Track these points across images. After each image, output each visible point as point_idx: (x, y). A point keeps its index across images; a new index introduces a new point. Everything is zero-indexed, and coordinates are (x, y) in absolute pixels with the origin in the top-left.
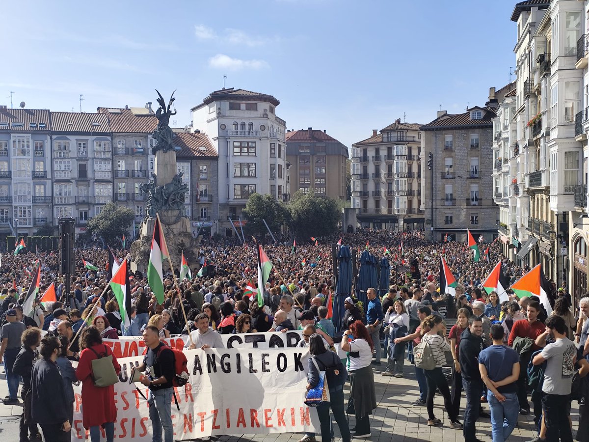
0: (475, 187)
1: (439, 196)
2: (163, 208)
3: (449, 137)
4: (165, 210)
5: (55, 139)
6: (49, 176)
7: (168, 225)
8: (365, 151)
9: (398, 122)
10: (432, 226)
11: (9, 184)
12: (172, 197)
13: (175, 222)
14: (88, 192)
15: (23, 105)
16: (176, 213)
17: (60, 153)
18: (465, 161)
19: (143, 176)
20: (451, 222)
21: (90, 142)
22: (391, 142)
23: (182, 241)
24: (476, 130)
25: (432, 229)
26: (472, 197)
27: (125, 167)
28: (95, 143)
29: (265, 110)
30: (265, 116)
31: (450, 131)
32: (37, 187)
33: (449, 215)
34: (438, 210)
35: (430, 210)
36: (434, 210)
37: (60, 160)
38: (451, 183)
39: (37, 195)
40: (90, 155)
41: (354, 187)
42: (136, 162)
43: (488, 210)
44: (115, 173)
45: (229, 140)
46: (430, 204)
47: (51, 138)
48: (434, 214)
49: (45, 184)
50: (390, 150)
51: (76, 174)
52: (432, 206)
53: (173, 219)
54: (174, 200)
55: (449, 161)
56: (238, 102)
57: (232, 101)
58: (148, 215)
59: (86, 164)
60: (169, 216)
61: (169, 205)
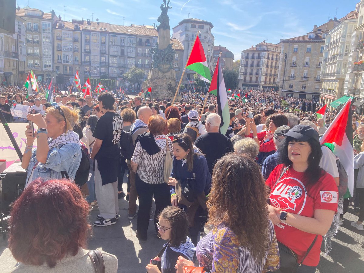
0: (306, 71)
1: (287, 74)
2: (161, 63)
3: (296, 46)
4: (162, 64)
5: (111, 36)
6: (107, 53)
7: (163, 73)
8: (248, 54)
9: (264, 42)
10: (282, 89)
11: (90, 56)
12: (166, 56)
13: (168, 71)
14: (124, 62)
15: (97, 20)
16: (168, 66)
17: (113, 43)
18: (303, 59)
19: (149, 57)
20: (292, 87)
21: (126, 38)
22: (260, 50)
23: (171, 83)
24: (311, 43)
25: (282, 90)
26: (303, 76)
27: (142, 52)
28: (128, 39)
29: (207, 29)
30: (207, 32)
31: (297, 43)
32: (102, 58)
33: (291, 84)
34: (286, 82)
35: (283, 81)
36: (284, 81)
37: (112, 46)
38: (294, 69)
39: (102, 62)
40: (126, 45)
41: (241, 70)
42: (147, 50)
43: (311, 83)
44: (137, 54)
45: (189, 42)
46: (283, 79)
47: (109, 36)
48: (284, 83)
49: (105, 57)
50: (259, 54)
51: (119, 54)
52: (284, 79)
53: (167, 69)
54: (167, 59)
55: (294, 58)
56: (195, 24)
57: (192, 24)
58: (153, 66)
59: (124, 49)
60: (164, 67)
61: (165, 61)
